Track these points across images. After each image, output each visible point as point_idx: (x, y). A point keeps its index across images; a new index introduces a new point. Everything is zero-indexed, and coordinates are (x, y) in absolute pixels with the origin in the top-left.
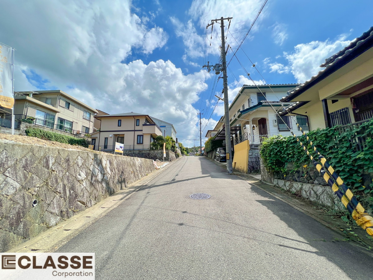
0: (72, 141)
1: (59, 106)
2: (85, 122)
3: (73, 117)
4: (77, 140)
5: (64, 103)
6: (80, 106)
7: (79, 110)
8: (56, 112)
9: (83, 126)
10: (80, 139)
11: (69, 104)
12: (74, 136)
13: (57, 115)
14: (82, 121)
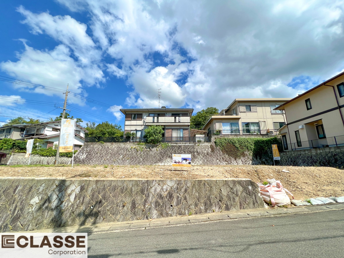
0: (259, 142)
1: (240, 112)
2: (276, 117)
3: (257, 117)
4: (266, 140)
5: (245, 108)
6: (263, 103)
7: (264, 108)
8: (239, 119)
9: (274, 122)
10: (269, 138)
11: (250, 106)
12: (263, 137)
13: (240, 122)
14: (271, 117)
